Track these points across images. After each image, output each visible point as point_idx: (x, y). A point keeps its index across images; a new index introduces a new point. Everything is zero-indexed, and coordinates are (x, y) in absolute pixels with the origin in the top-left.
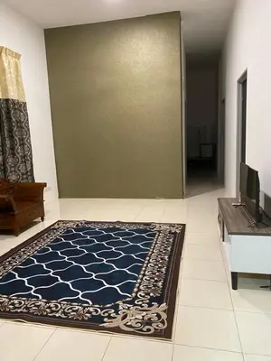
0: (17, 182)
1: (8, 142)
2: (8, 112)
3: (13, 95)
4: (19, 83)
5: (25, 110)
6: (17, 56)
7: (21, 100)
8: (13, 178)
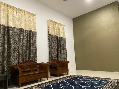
0: (61, 61)
1: (59, 49)
2: (60, 40)
3: (61, 36)
4: (64, 33)
5: (65, 40)
6: (64, 26)
7: (64, 37)
8: (60, 60)
